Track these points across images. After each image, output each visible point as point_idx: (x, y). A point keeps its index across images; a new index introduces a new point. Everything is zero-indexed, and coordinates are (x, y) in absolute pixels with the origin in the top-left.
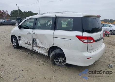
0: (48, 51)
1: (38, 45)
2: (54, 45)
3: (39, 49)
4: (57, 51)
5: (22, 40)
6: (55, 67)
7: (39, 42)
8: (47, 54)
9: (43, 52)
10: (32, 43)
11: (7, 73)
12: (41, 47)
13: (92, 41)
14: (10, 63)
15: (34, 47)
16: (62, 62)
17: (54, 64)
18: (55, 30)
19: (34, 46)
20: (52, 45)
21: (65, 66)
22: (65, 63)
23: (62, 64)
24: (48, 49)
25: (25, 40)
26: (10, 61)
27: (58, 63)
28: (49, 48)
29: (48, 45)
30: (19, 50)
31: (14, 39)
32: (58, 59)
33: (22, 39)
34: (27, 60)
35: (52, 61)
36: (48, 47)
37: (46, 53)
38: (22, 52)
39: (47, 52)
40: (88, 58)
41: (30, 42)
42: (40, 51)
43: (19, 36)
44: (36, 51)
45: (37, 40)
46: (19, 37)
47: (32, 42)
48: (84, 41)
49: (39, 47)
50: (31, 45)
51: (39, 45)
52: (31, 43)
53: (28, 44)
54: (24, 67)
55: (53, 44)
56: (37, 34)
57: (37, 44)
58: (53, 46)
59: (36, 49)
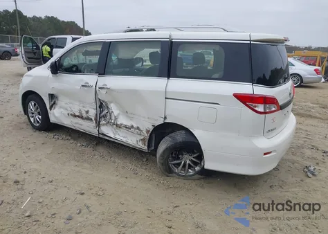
0: (147, 136)
1: (116, 119)
2: (167, 121)
3: (119, 132)
4: (180, 137)
5: (61, 107)
6: (173, 181)
7: (118, 112)
8: (145, 145)
9: (132, 140)
10: (94, 115)
11: (39, 202)
12: (126, 127)
13: (274, 109)
14: (36, 173)
15: (104, 125)
16: (190, 166)
17: (168, 171)
18: (169, 77)
19: (103, 122)
20: (163, 119)
21: (197, 176)
22: (197, 168)
23: (190, 170)
24: (148, 131)
25: (71, 105)
26: (36, 170)
27: (177, 168)
28: (151, 128)
29: (147, 120)
30: (51, 135)
31: (31, 104)
32: (178, 159)
33: (62, 102)
34: (86, 165)
35: (162, 164)
36: (147, 126)
37: (140, 143)
38: (60, 142)
39: (143, 140)
40: (265, 154)
41: (87, 112)
42: (122, 138)
43: (49, 94)
44: (107, 138)
45: (112, 106)
46: (52, 96)
47: (95, 111)
48: (256, 109)
49: (119, 126)
50: (91, 119)
51: (118, 120)
52: (92, 113)
53: (81, 117)
54: (82, 185)
55: (165, 118)
56: (113, 90)
57: (113, 118)
58: (165, 123)
59: (108, 131)
